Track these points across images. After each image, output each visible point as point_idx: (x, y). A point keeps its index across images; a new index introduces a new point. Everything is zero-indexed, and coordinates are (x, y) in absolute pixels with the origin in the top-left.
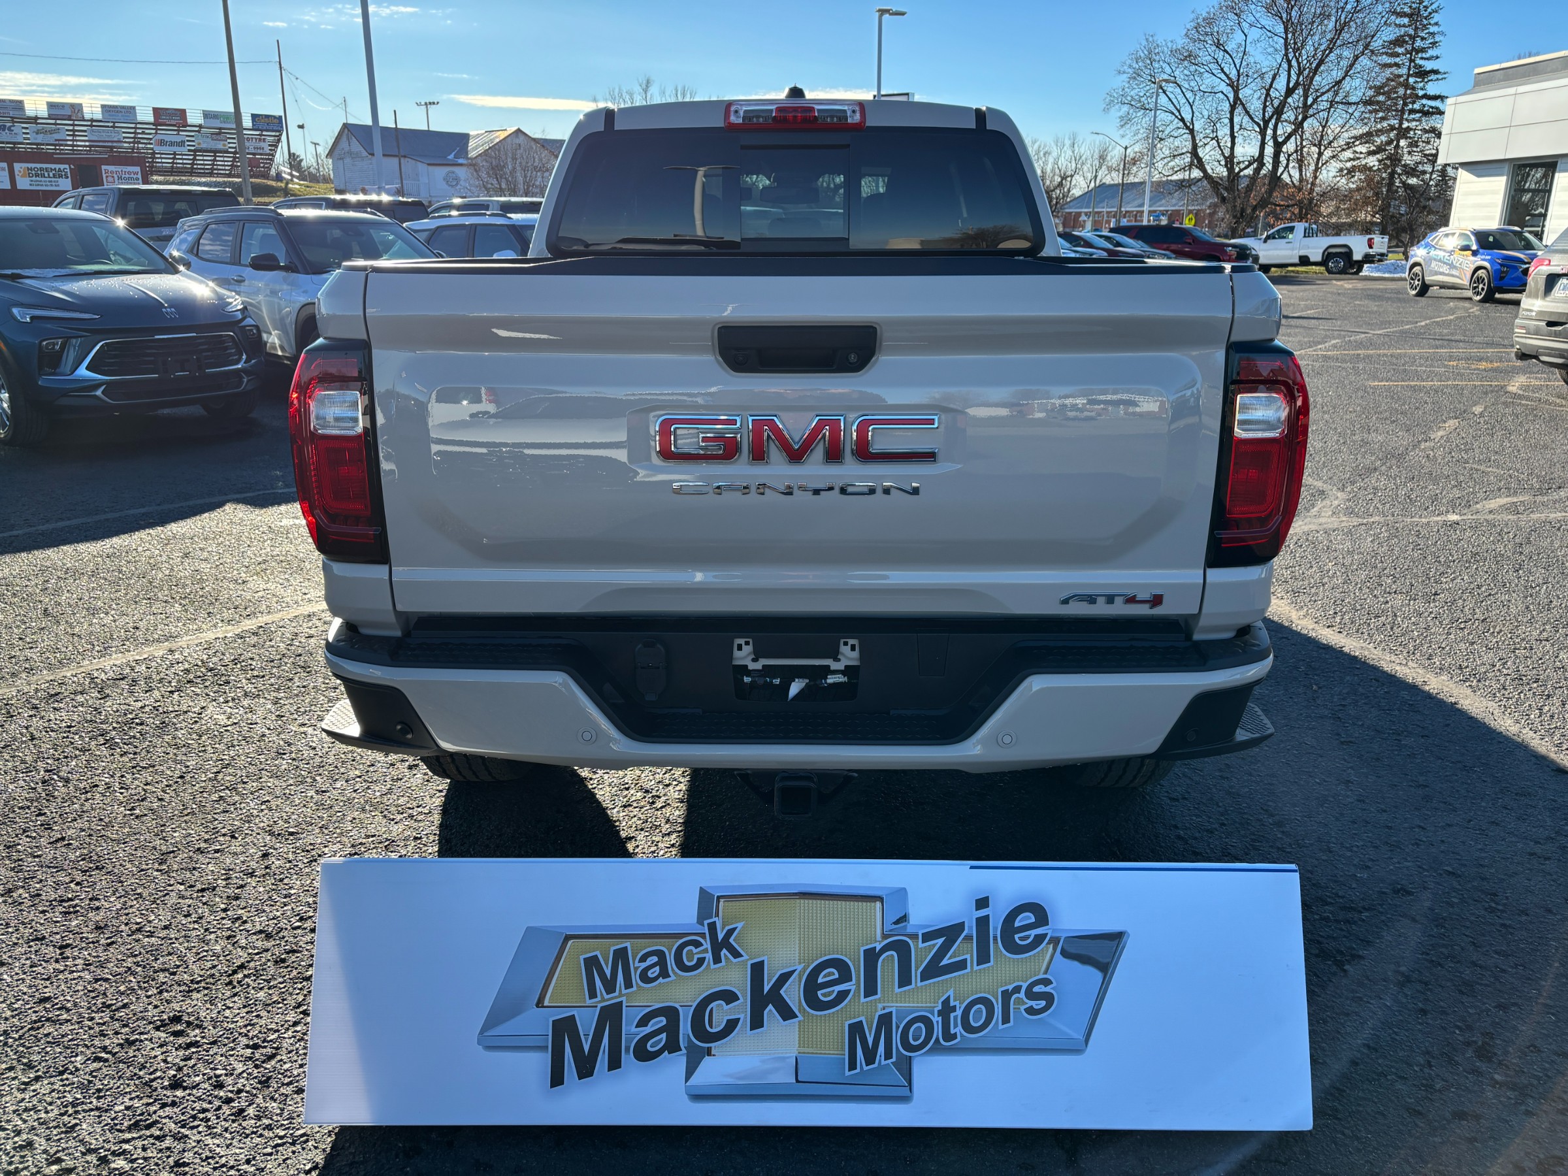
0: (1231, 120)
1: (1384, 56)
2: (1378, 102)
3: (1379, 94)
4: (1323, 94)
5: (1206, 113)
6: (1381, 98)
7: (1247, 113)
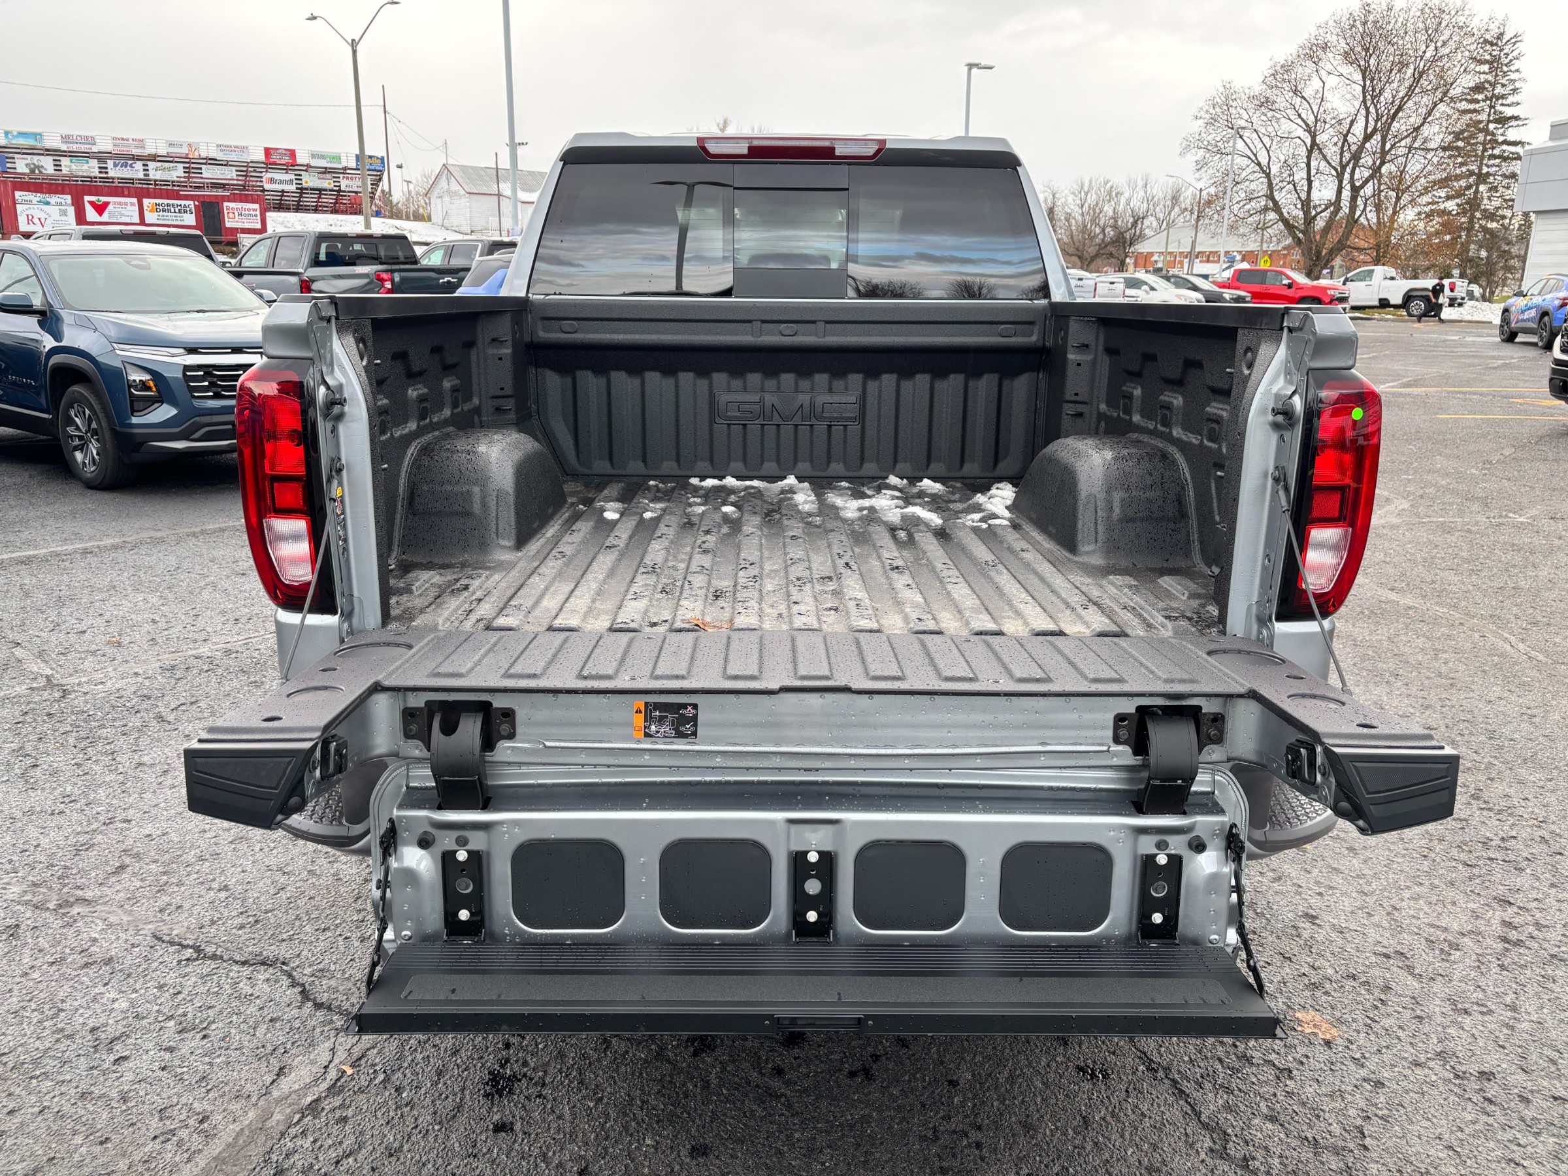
0: (1308, 165)
1: (1464, 103)
2: (1458, 148)
3: (1458, 139)
4: (1402, 139)
5: (1282, 158)
6: (1460, 144)
7: (1325, 157)
